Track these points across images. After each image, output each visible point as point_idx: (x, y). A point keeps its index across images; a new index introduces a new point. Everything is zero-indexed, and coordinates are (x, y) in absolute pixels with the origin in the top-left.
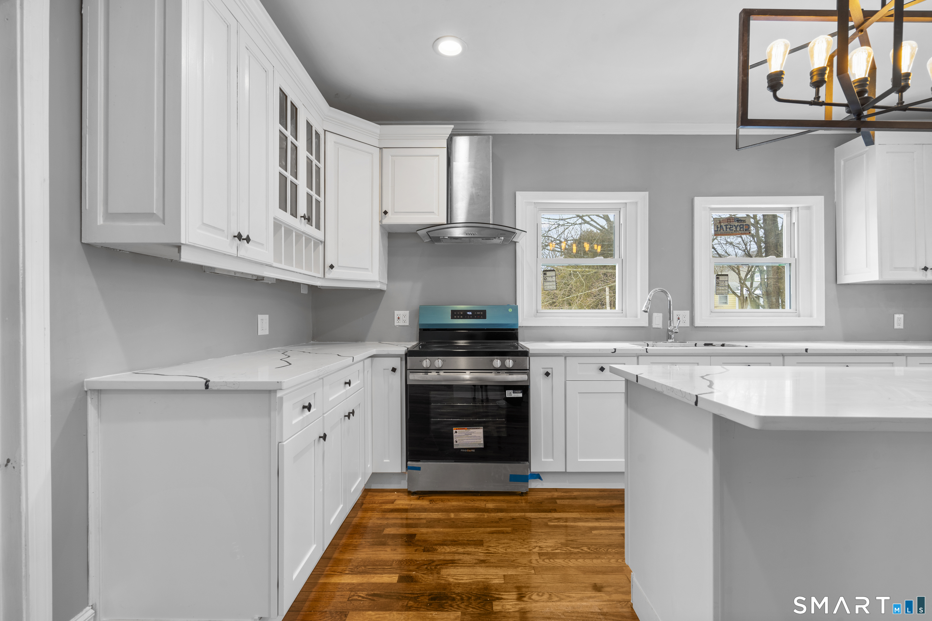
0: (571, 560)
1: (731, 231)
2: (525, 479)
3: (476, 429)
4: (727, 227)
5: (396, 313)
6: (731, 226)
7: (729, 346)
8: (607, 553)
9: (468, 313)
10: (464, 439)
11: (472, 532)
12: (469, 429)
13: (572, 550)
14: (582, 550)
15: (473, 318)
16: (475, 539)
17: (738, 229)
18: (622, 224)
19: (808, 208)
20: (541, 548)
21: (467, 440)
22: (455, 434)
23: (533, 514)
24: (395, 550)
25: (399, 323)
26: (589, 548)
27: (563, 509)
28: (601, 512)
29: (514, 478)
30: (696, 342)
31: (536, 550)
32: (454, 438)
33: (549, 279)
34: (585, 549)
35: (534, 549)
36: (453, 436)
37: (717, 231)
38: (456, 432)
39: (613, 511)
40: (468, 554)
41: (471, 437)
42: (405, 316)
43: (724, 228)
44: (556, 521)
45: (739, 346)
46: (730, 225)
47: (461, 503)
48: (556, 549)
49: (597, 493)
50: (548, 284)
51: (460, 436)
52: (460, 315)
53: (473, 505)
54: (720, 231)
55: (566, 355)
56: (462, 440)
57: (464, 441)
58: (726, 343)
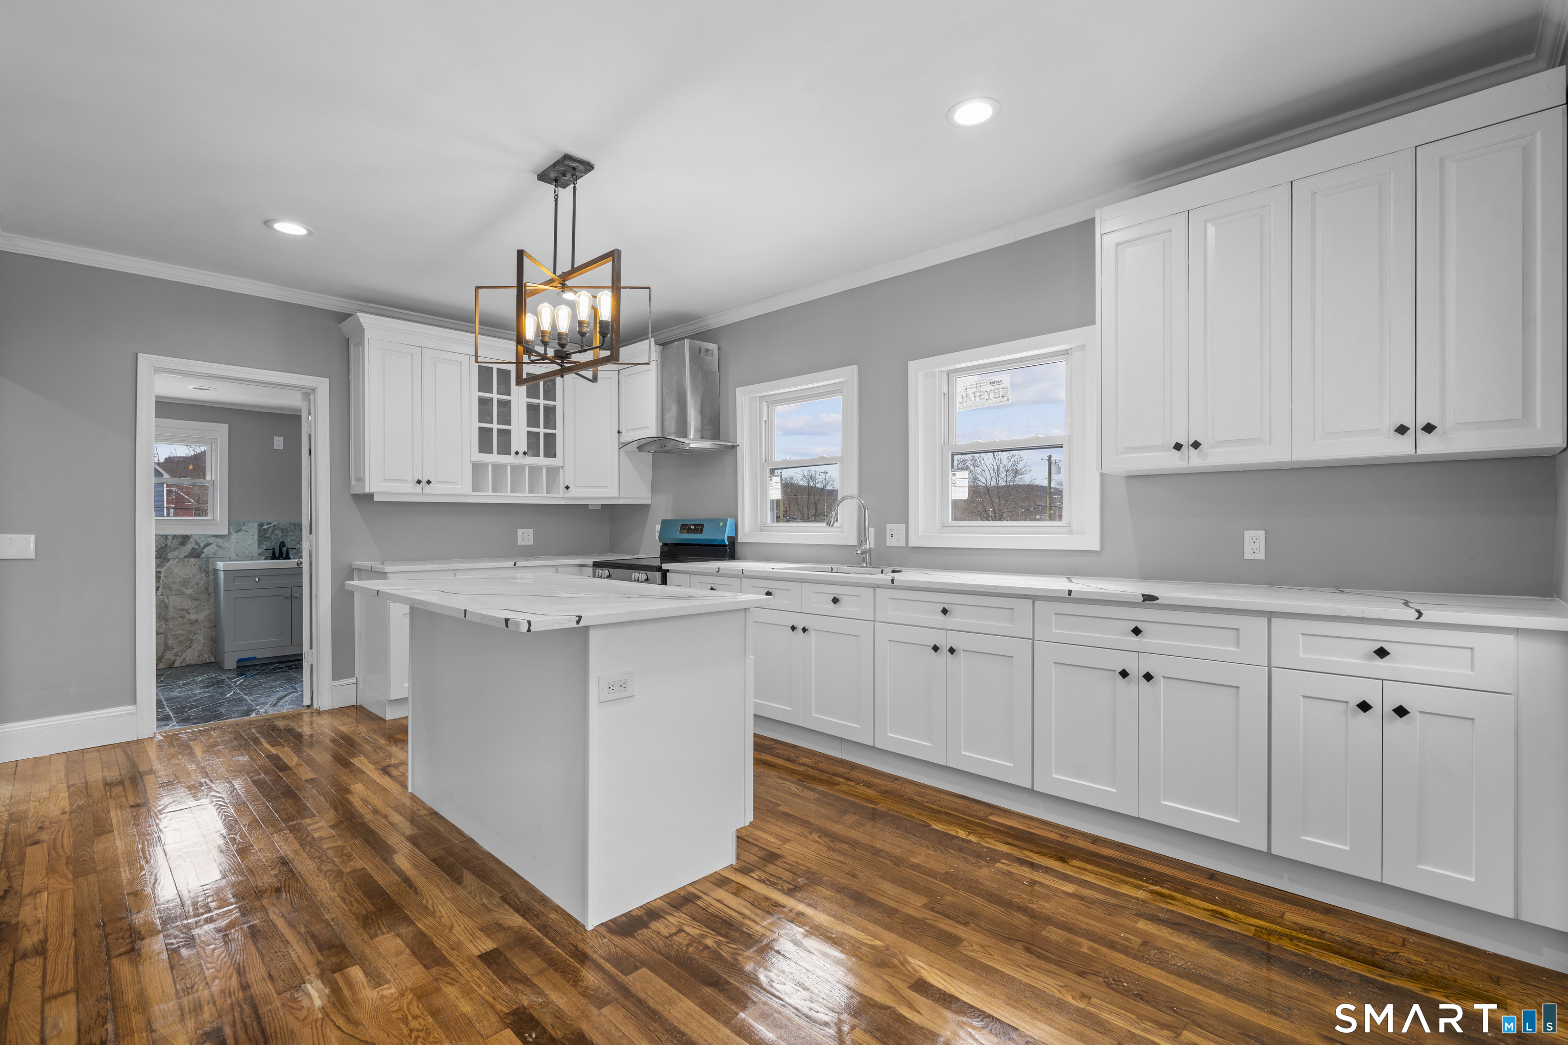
1: (982, 401)
4: (976, 395)
6: (982, 393)
9: (691, 527)
15: (694, 532)
17: (992, 395)
33: (774, 486)
37: (963, 402)
43: (972, 396)
46: (980, 392)
52: (686, 529)
54: (966, 402)
55: (691, 573)
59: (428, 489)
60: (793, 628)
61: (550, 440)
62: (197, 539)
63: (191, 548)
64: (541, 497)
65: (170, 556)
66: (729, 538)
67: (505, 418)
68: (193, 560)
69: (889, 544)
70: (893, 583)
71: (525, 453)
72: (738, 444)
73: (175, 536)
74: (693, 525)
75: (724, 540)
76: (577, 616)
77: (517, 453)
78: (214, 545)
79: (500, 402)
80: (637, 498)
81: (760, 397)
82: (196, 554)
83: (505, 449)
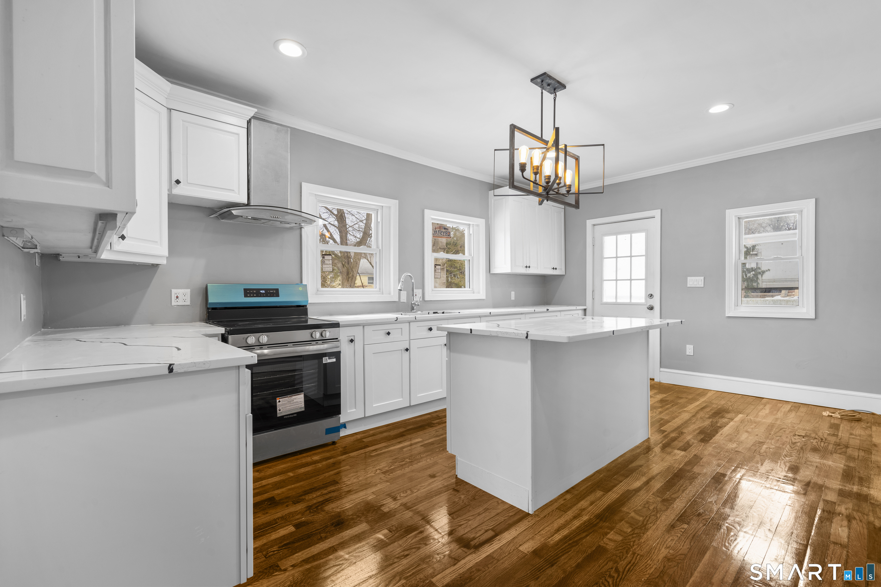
0: (406, 469)
1: (441, 235)
2: (337, 429)
3: (298, 395)
5: (174, 291)
7: (447, 313)
8: (422, 458)
9: (261, 291)
10: (287, 407)
11: (320, 478)
12: (292, 396)
13: (401, 463)
14: (406, 461)
15: (267, 296)
16: (328, 482)
17: (445, 234)
18: (379, 222)
19: (478, 225)
20: (380, 469)
21: (290, 406)
22: (278, 404)
23: (355, 453)
24: (267, 513)
25: (177, 303)
26: (410, 459)
27: (373, 444)
28: (399, 437)
29: (329, 431)
30: (429, 311)
31: (378, 471)
32: (278, 408)
33: (327, 262)
34: (408, 460)
35: (376, 472)
36: (276, 406)
37: (434, 233)
38: (279, 401)
39: (404, 435)
40: (333, 492)
41: (293, 403)
42: (185, 295)
43: (438, 232)
44: (374, 452)
45: (454, 313)
46: (441, 231)
47: (289, 464)
48: (391, 467)
49: (385, 428)
50: (325, 266)
51: (283, 405)
52: (254, 293)
53: (301, 462)
54: (436, 234)
55: (363, 325)
56: (285, 407)
57: (287, 408)
58: (445, 311)
74: (264, 289)
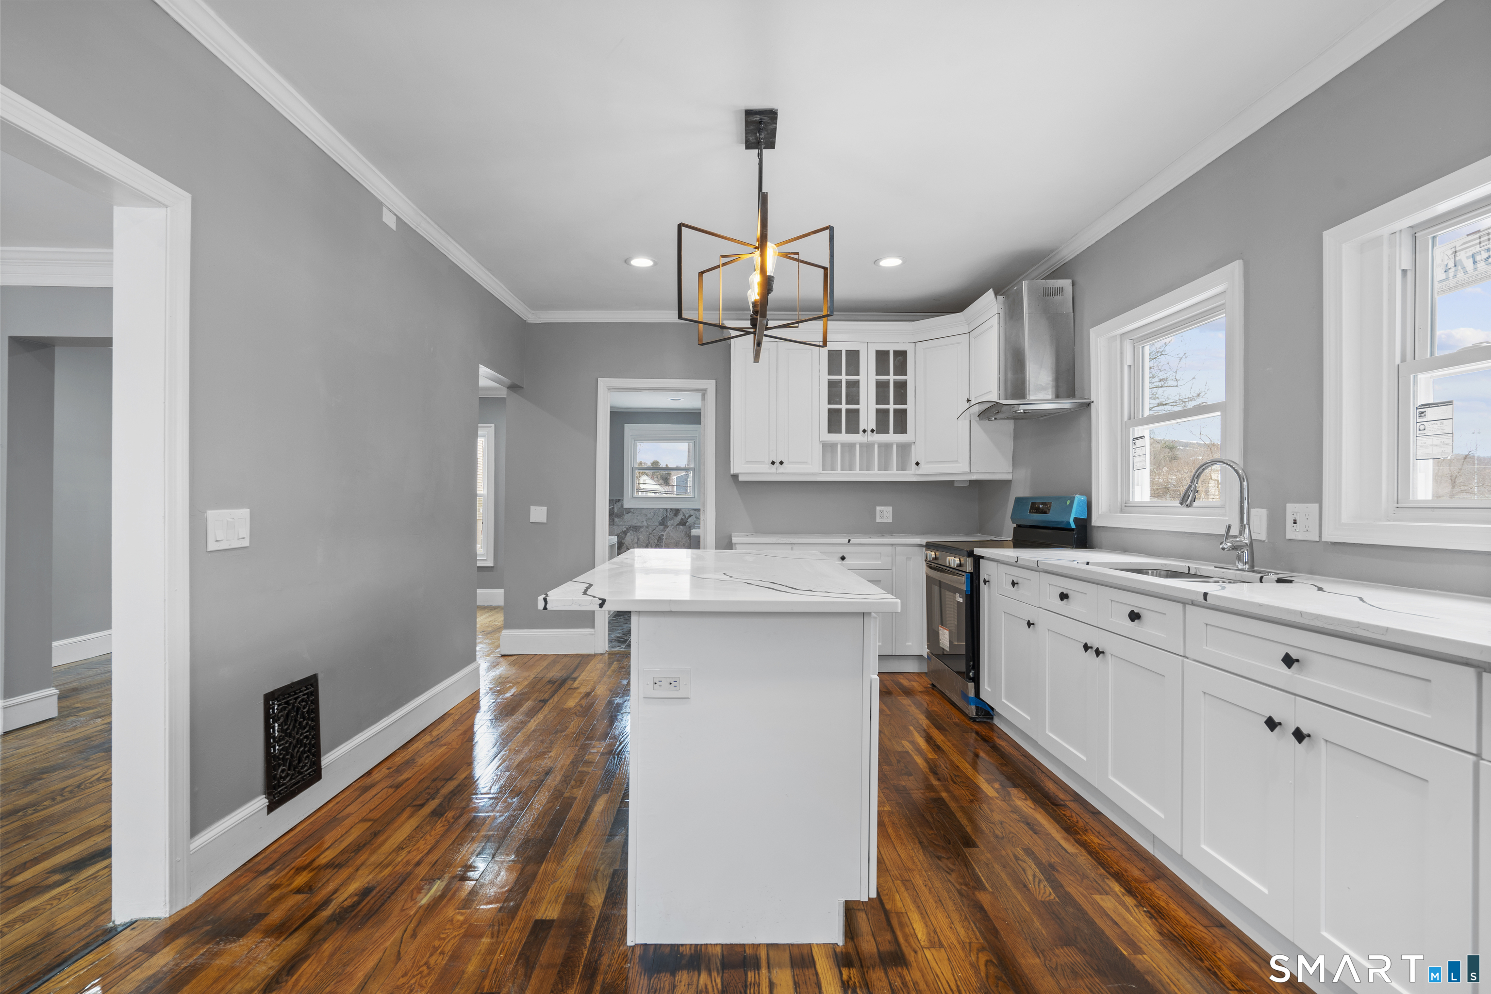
59: (782, 469)
60: (1086, 647)
61: (901, 416)
62: (684, 511)
63: (680, 518)
64: (893, 475)
65: (669, 523)
66: (1076, 520)
67: (854, 398)
68: (681, 527)
69: (1290, 535)
70: (1205, 599)
71: (872, 431)
72: (1092, 400)
73: (671, 509)
74: (1043, 503)
75: (1069, 523)
76: (600, 599)
77: (864, 431)
78: (694, 516)
79: (849, 383)
80: (994, 473)
81: (1122, 335)
82: (683, 523)
83: (853, 427)
